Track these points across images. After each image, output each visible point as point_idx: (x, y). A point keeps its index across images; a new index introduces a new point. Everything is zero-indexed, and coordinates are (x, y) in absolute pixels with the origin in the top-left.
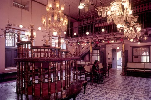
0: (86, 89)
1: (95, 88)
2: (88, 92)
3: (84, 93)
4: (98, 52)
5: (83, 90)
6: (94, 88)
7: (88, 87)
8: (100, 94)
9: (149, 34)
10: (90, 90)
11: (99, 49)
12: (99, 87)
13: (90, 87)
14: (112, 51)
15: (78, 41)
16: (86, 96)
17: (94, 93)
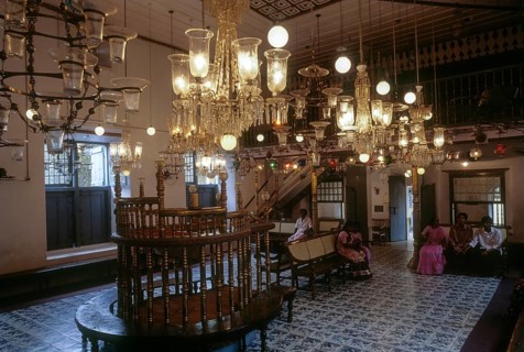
0: (294, 310)
1: (319, 308)
2: (300, 317)
3: (289, 320)
4: (338, 189)
5: (286, 314)
6: (316, 308)
7: (300, 304)
8: (331, 323)
9: (490, 140)
10: (304, 314)
11: (342, 180)
12: (331, 305)
13: (306, 305)
14: (389, 182)
15: (269, 155)
16: (294, 327)
17: (315, 320)
